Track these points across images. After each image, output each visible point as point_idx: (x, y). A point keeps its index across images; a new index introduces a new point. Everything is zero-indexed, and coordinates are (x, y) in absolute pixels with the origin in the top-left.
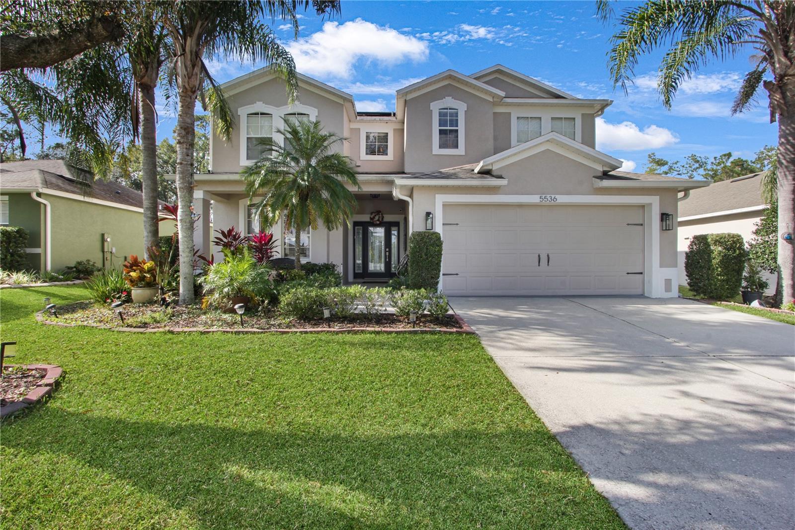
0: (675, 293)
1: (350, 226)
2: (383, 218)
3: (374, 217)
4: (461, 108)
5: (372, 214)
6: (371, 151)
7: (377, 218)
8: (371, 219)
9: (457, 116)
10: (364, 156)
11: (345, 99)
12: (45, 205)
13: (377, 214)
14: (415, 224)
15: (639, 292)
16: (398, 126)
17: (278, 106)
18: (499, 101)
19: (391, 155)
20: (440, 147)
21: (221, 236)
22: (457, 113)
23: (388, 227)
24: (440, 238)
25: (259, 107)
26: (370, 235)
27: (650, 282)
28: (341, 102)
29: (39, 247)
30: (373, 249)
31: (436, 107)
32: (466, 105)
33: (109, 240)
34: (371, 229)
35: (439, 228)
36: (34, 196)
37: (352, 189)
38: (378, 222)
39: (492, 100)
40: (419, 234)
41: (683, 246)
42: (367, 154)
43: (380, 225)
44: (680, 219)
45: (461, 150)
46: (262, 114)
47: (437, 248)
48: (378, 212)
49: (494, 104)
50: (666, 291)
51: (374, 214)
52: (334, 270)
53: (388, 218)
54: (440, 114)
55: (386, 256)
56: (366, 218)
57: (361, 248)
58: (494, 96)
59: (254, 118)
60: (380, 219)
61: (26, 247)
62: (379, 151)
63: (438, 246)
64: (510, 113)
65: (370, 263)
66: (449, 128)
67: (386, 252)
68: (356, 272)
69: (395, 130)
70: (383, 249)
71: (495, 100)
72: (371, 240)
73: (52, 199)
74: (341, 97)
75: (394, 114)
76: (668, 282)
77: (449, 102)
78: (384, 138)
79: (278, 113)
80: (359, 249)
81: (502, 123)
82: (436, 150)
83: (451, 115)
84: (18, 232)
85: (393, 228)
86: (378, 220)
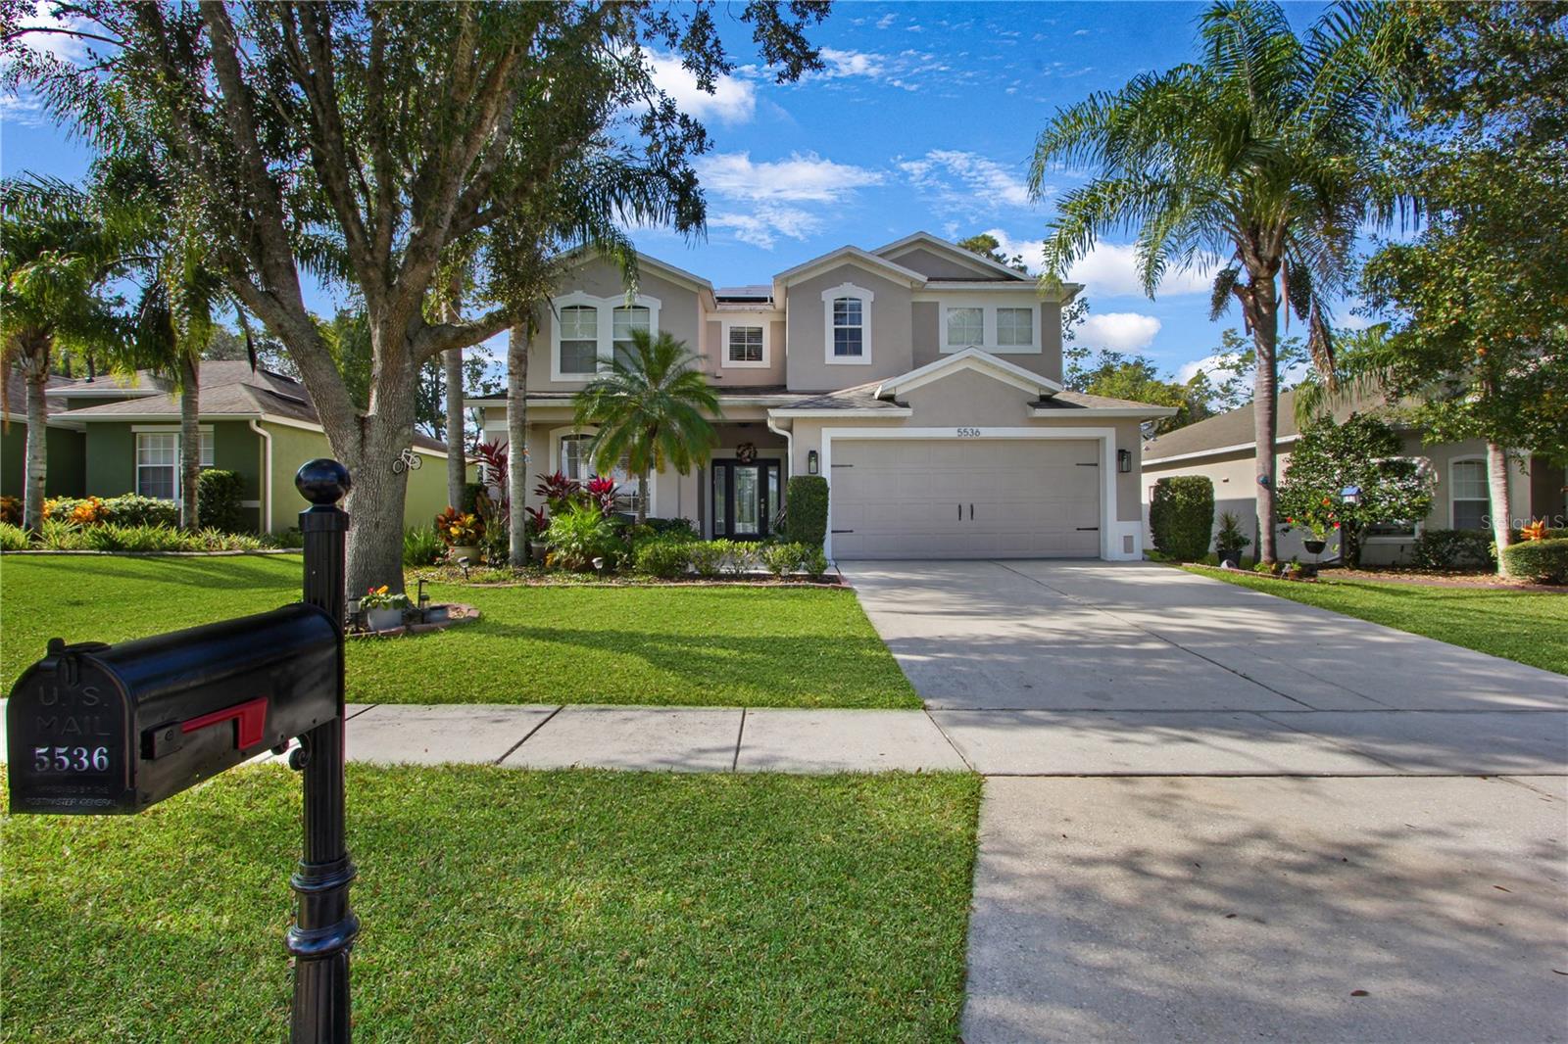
0: (1138, 554)
1: (708, 466)
2: (756, 453)
3: (742, 453)
4: (866, 297)
5: (739, 447)
6: (738, 354)
7: (746, 453)
8: (738, 455)
9: (860, 310)
10: (727, 362)
11: (700, 286)
12: (265, 438)
13: (747, 448)
14: (796, 467)
15: (1094, 554)
16: (777, 318)
17: (605, 296)
18: (921, 289)
19: (766, 362)
20: (836, 353)
21: (545, 483)
22: (860, 305)
23: (764, 466)
24: (826, 485)
25: (578, 297)
26: (736, 476)
27: (1105, 540)
28: (695, 289)
29: (258, 498)
30: (741, 499)
31: (829, 297)
32: (872, 294)
34: (737, 469)
35: (826, 472)
36: (253, 425)
37: (709, 416)
38: (749, 460)
39: (909, 286)
40: (799, 480)
41: (1146, 498)
42: (731, 359)
43: (751, 464)
44: (1143, 463)
45: (866, 358)
46: (582, 307)
47: (822, 498)
48: (749, 445)
49: (912, 291)
50: (1126, 552)
51: (742, 449)
52: (689, 528)
53: (762, 454)
54: (837, 307)
55: (760, 509)
56: (730, 454)
57: (723, 498)
58: (912, 281)
59: (569, 314)
60: (752, 455)
61: (243, 499)
62: (749, 355)
63: (822, 494)
64: (937, 303)
65: (737, 524)
66: (848, 326)
67: (760, 503)
68: (716, 533)
69: (773, 323)
70: (756, 498)
71: (915, 285)
72: (738, 485)
73: (273, 428)
74: (695, 283)
75: (772, 300)
76: (1128, 542)
77: (848, 290)
78: (757, 334)
79: (605, 306)
80: (720, 499)
81: (925, 318)
82: (831, 357)
83: (852, 307)
84: (234, 476)
85: (770, 468)
86: (749, 457)
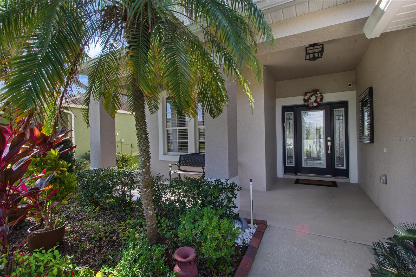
1: (277, 112)
2: (322, 98)
3: (309, 99)
5: (306, 94)
7: (313, 99)
8: (305, 100)
12: (71, 115)
13: (314, 94)
23: (330, 109)
33: (117, 134)
38: (315, 104)
43: (317, 108)
48: (315, 92)
51: (309, 95)
53: (329, 98)
56: (298, 101)
60: (319, 100)
67: (327, 141)
68: (287, 165)
85: (336, 110)
86: (316, 101)
